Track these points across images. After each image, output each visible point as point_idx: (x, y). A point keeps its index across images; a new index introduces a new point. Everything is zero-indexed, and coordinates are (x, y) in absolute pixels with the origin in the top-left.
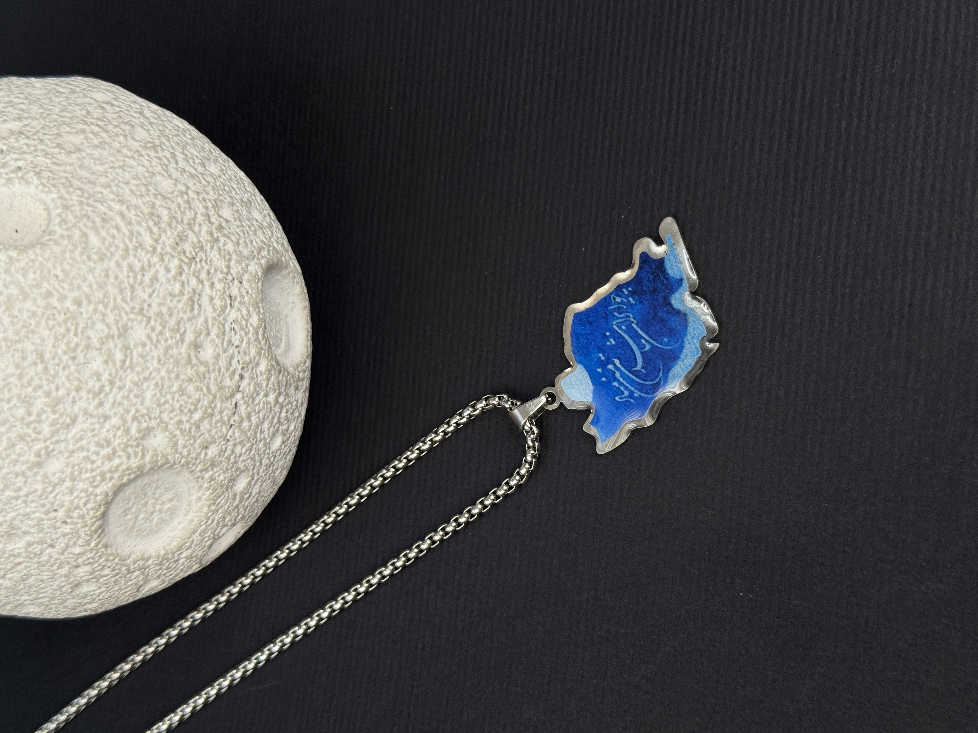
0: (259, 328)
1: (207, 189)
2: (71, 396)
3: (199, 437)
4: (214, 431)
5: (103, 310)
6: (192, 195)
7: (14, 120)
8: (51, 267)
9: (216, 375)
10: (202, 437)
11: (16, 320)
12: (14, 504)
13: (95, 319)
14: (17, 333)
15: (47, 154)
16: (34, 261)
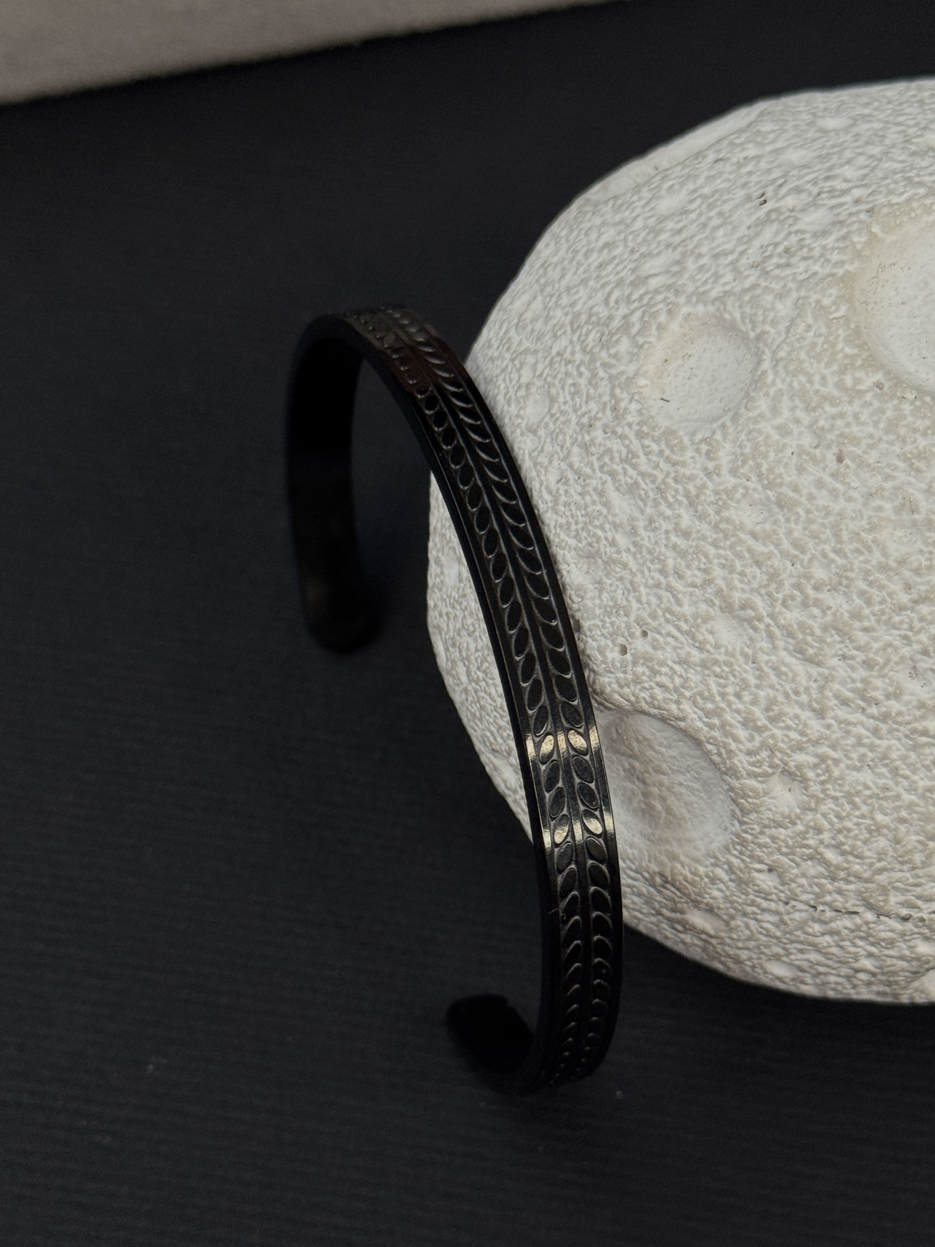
2: (855, 652)
3: (793, 861)
4: (804, 881)
9: (908, 879)
10: (793, 864)
12: (652, 566)
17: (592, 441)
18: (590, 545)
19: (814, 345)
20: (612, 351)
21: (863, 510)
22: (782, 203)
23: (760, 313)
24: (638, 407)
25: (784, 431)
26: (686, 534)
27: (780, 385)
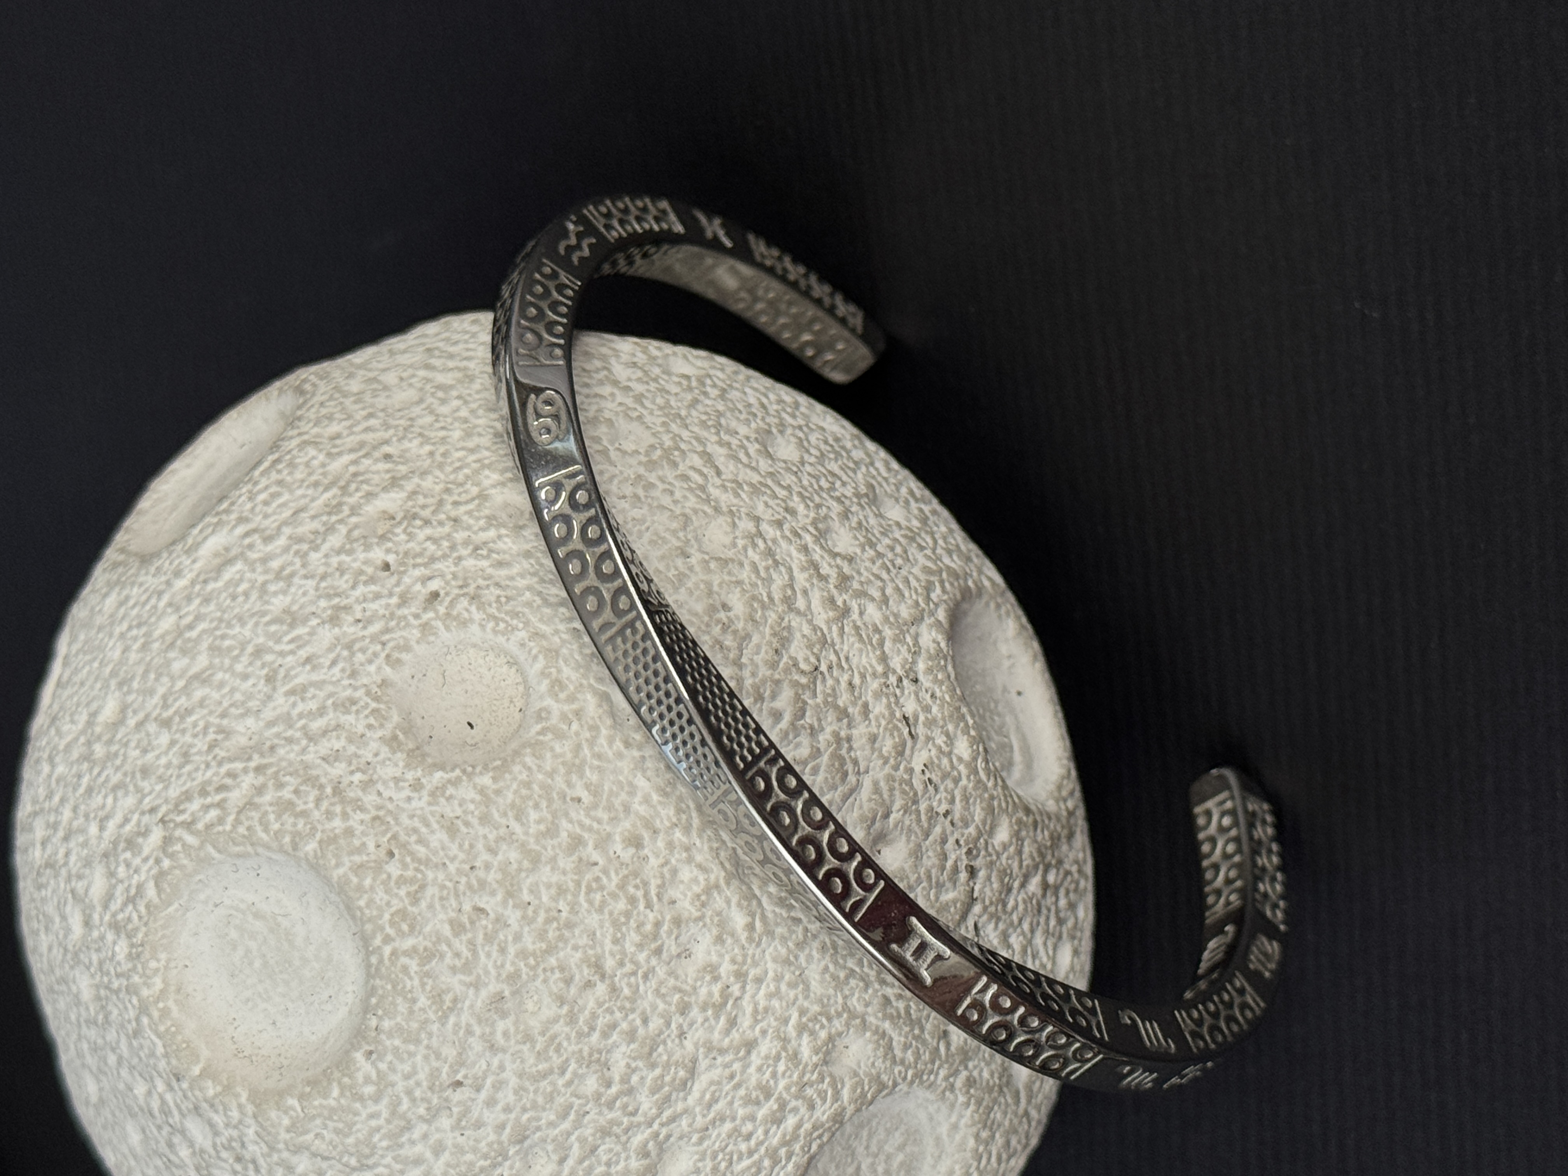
0: (975, 759)
1: (791, 504)
2: (673, 1026)
6: (770, 531)
7: (385, 489)
8: (564, 786)
11: (530, 909)
13: (673, 861)
14: (542, 935)
15: (477, 548)
16: (528, 785)
19: (337, 1131)
21: (511, 1051)
22: (188, 1161)
25: (438, 1149)
27: (388, 1160)
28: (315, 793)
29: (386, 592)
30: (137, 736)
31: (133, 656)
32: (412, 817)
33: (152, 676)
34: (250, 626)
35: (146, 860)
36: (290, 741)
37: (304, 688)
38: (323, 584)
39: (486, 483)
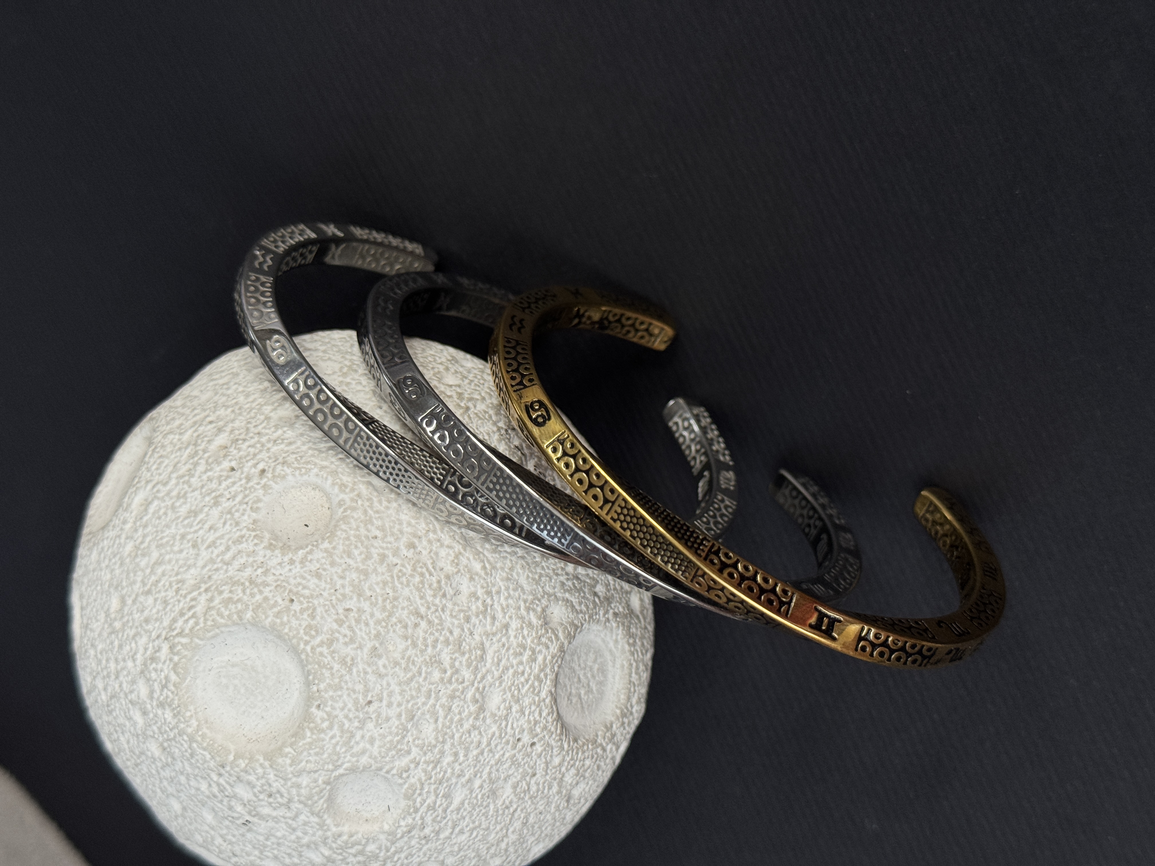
2: (466, 630)
5: (435, 536)
7: (216, 435)
8: (366, 532)
11: (373, 599)
12: (482, 760)
13: (434, 549)
14: (384, 609)
15: (275, 441)
16: (348, 539)
17: (433, 832)
18: (488, 797)
19: (317, 754)
20: (378, 851)
21: (390, 674)
22: (243, 812)
23: (314, 791)
24: (401, 820)
25: (372, 741)
26: (456, 754)
27: (348, 758)
28: (241, 587)
29: (237, 480)
30: (135, 607)
31: (117, 572)
32: (295, 578)
33: (132, 575)
34: (173, 527)
35: (165, 662)
36: (217, 570)
37: (214, 542)
38: (204, 490)
39: (266, 412)
